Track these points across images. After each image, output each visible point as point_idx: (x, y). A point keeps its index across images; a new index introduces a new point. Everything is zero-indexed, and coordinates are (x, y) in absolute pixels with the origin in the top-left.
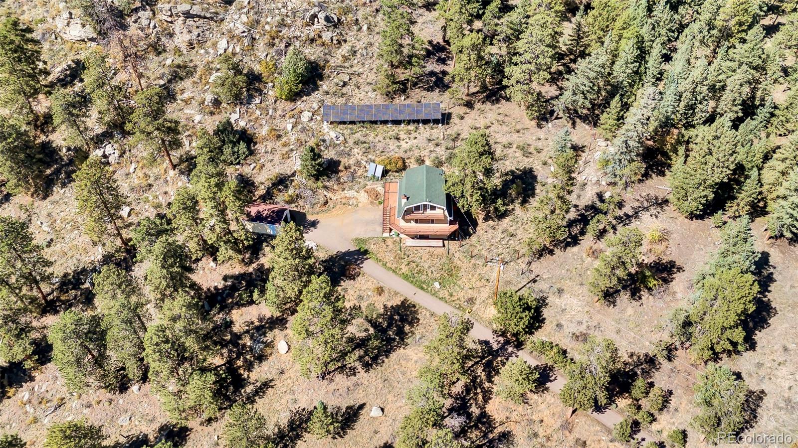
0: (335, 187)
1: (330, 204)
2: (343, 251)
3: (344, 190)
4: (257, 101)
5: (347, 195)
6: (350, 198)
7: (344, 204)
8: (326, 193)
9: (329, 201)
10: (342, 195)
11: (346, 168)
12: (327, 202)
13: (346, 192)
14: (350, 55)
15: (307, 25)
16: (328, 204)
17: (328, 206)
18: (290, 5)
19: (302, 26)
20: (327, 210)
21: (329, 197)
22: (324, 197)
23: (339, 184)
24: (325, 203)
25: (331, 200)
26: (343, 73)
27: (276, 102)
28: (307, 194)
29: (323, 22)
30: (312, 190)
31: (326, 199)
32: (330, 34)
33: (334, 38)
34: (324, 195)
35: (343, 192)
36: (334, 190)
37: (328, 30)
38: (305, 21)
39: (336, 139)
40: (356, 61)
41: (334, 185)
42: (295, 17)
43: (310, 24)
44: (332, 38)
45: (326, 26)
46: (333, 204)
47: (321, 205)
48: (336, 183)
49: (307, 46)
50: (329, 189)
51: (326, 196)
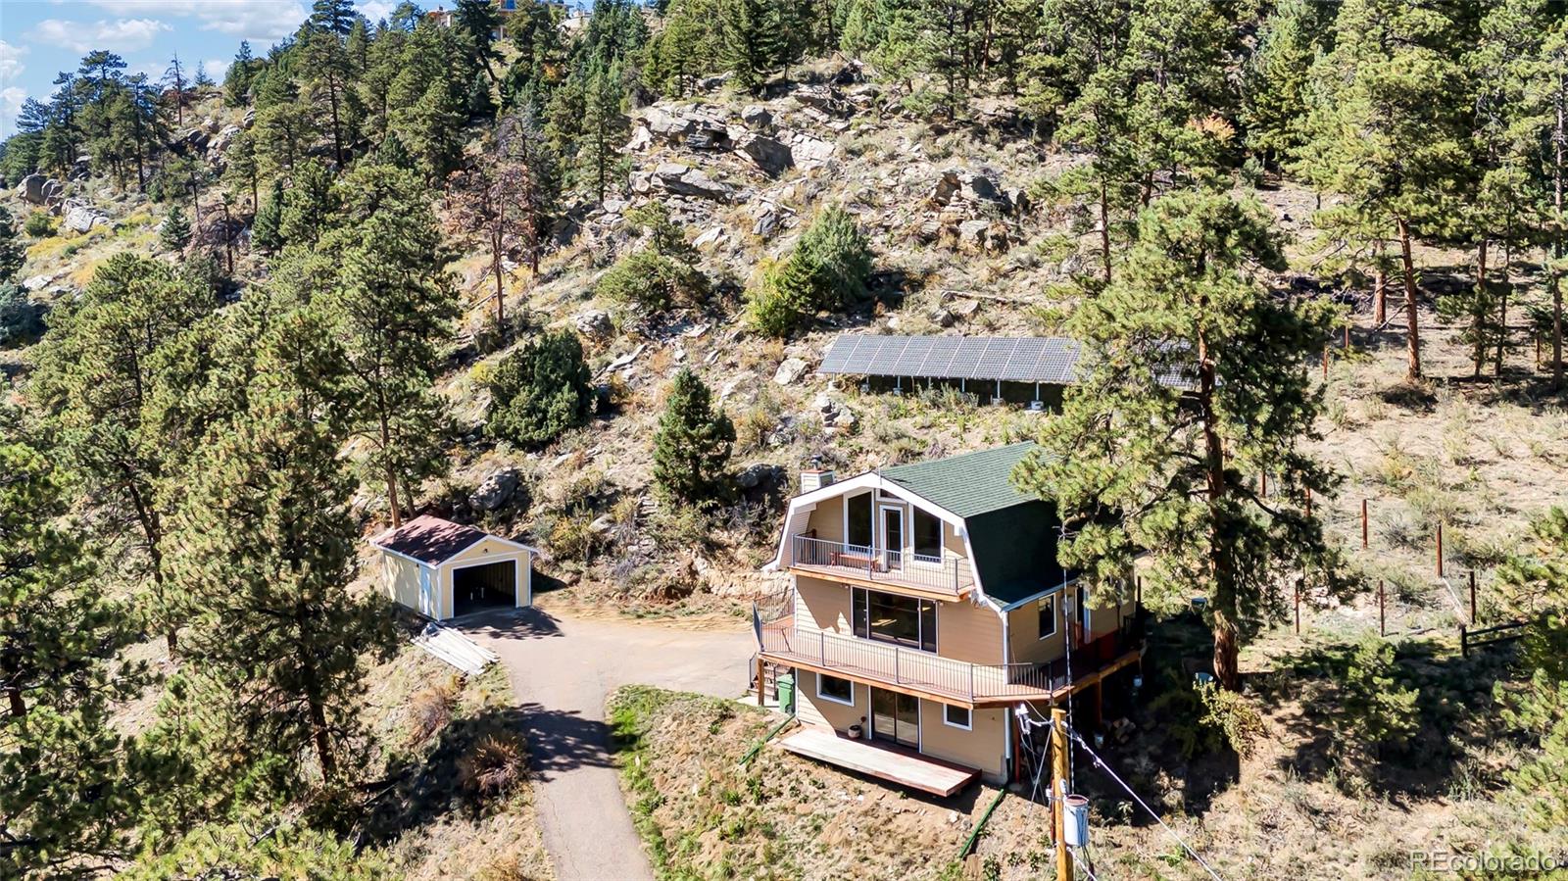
0: (741, 554)
1: (695, 600)
2: (548, 709)
3: (762, 565)
4: (696, 331)
8: (700, 564)
9: (696, 593)
10: (750, 585)
12: (687, 592)
14: (1015, 269)
15: (930, 207)
16: (685, 600)
17: (678, 603)
18: (910, 173)
19: (917, 210)
20: (663, 612)
21: (701, 580)
22: (684, 573)
23: (759, 544)
24: (676, 592)
25: (707, 589)
26: (968, 298)
27: (739, 338)
28: (635, 548)
29: (968, 193)
30: (660, 540)
31: (688, 580)
32: (982, 224)
33: (989, 233)
34: (690, 566)
35: (756, 575)
36: (731, 560)
37: (979, 217)
38: (928, 199)
39: (827, 419)
40: (1027, 282)
41: (739, 544)
42: (909, 193)
43: (938, 204)
44: (981, 234)
45: (974, 205)
46: (700, 605)
47: (656, 591)
48: (751, 539)
49: (904, 246)
50: (718, 553)
51: (693, 573)
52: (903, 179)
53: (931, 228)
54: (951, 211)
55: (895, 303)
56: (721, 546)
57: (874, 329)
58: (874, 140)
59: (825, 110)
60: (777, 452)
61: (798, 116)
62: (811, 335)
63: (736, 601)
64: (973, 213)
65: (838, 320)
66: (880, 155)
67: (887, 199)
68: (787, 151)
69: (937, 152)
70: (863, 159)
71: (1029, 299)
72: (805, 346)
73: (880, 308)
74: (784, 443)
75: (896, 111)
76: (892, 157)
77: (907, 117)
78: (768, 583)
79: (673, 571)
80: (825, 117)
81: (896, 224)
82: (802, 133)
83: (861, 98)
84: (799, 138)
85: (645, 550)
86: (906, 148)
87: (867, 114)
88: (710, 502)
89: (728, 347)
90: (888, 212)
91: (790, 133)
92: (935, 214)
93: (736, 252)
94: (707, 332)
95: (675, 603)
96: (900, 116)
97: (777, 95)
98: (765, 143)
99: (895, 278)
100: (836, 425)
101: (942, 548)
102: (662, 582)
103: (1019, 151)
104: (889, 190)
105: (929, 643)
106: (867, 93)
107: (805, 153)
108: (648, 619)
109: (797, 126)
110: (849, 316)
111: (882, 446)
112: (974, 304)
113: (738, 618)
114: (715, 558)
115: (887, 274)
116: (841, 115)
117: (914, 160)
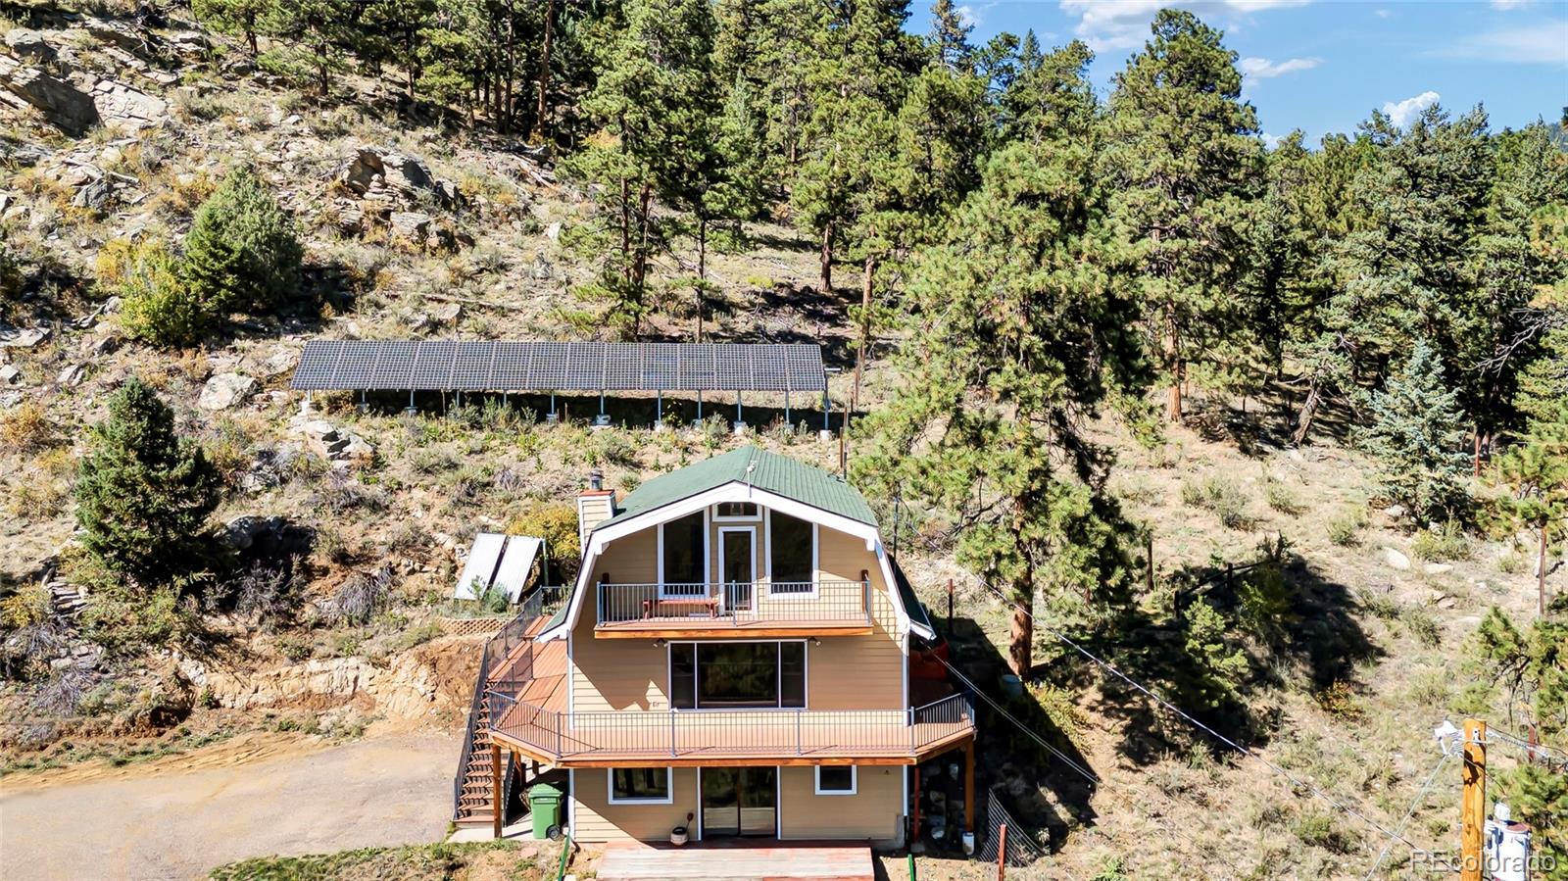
0: (259, 643)
1: (201, 722)
3: (303, 655)
4: (26, 337)
5: (318, 685)
6: (327, 700)
7: (285, 728)
8: (190, 668)
9: (199, 712)
10: (291, 686)
11: (343, 558)
12: (183, 712)
13: (313, 665)
14: (481, 271)
15: (340, 191)
16: (186, 724)
17: (176, 731)
18: (296, 148)
19: (323, 195)
20: (158, 751)
21: (200, 691)
22: (171, 686)
23: (287, 627)
24: (167, 716)
25: (213, 704)
26: (440, 301)
27: (110, 347)
28: (68, 661)
29: (397, 178)
30: (109, 644)
31: (179, 695)
32: (420, 217)
33: (433, 228)
34: (176, 674)
35: (297, 669)
36: (246, 655)
37: (413, 209)
38: (337, 182)
39: (331, 449)
40: (501, 286)
41: (252, 631)
42: (304, 171)
43: (355, 188)
44: (422, 229)
45: (408, 195)
46: (213, 726)
47: (132, 721)
48: (271, 622)
49: (323, 237)
50: (219, 649)
51: (185, 684)
52: (292, 155)
53: (351, 216)
54: (374, 199)
55: (346, 305)
56: (220, 638)
57: (328, 335)
58: (226, 101)
59: (139, 55)
60: (260, 499)
61: (98, 58)
62: (237, 343)
63: (271, 711)
64: (407, 204)
65: (269, 325)
66: (245, 123)
67: (275, 177)
68: (88, 102)
69: (327, 128)
70: (215, 125)
71: (516, 305)
72: (234, 358)
73: (328, 311)
74: (269, 486)
75: (243, 72)
76: (263, 127)
77: (262, 82)
78: (323, 678)
79: (152, 686)
80: (140, 64)
81: (300, 208)
82: (111, 79)
83: (190, 47)
84: (105, 85)
85: (88, 662)
86: (275, 116)
87: (203, 69)
88: (197, 576)
89: (95, 360)
90: (285, 194)
91: (90, 78)
92: (353, 203)
93: (50, 231)
94: (48, 338)
95: (170, 733)
96: (249, 78)
97: (50, 25)
98: (53, 85)
99: (330, 274)
100: (347, 457)
101: (816, 573)
102: (141, 704)
103: (426, 139)
104: (273, 166)
105: (794, 698)
106: (198, 42)
107: (118, 107)
108: (137, 766)
109: (99, 68)
110: (282, 320)
111: (430, 479)
112: (455, 309)
113: (291, 733)
114: (216, 656)
115: (316, 270)
116: (163, 65)
117: (295, 135)
